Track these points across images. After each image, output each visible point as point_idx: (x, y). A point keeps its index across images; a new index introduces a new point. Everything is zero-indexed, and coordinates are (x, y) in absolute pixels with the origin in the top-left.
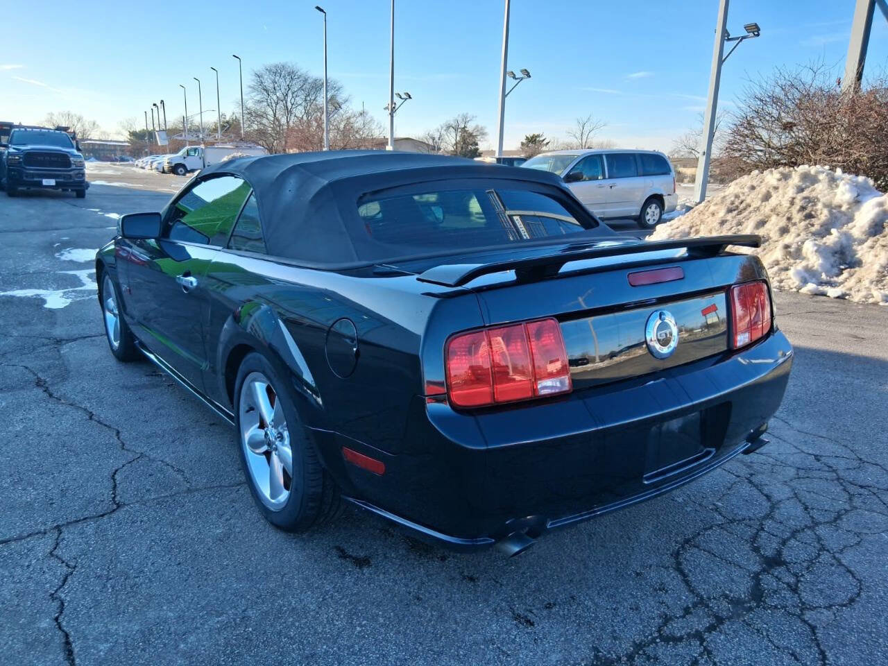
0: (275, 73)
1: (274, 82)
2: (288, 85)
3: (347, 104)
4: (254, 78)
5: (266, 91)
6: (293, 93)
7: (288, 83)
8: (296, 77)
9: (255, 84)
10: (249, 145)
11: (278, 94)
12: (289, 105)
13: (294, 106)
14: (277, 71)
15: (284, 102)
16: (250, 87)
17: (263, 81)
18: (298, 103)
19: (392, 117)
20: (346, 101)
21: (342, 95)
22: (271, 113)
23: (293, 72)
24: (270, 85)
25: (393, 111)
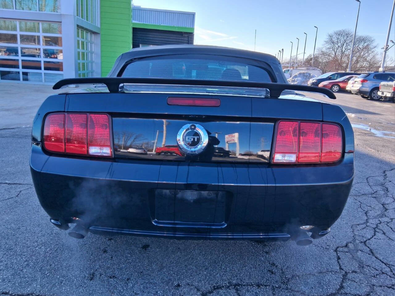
0: (339, 35)
1: (338, 39)
2: (345, 40)
3: (375, 49)
4: (328, 37)
5: (333, 43)
6: (347, 44)
7: (345, 39)
8: (350, 36)
9: (328, 40)
10: (313, 68)
11: (339, 45)
12: (344, 49)
13: (346, 50)
14: (339, 34)
15: (341, 48)
16: (325, 41)
17: (332, 38)
18: (348, 48)
19: (386, 53)
20: (375, 47)
21: (373, 44)
22: (334, 53)
23: (349, 33)
24: (335, 40)
25: (387, 49)
